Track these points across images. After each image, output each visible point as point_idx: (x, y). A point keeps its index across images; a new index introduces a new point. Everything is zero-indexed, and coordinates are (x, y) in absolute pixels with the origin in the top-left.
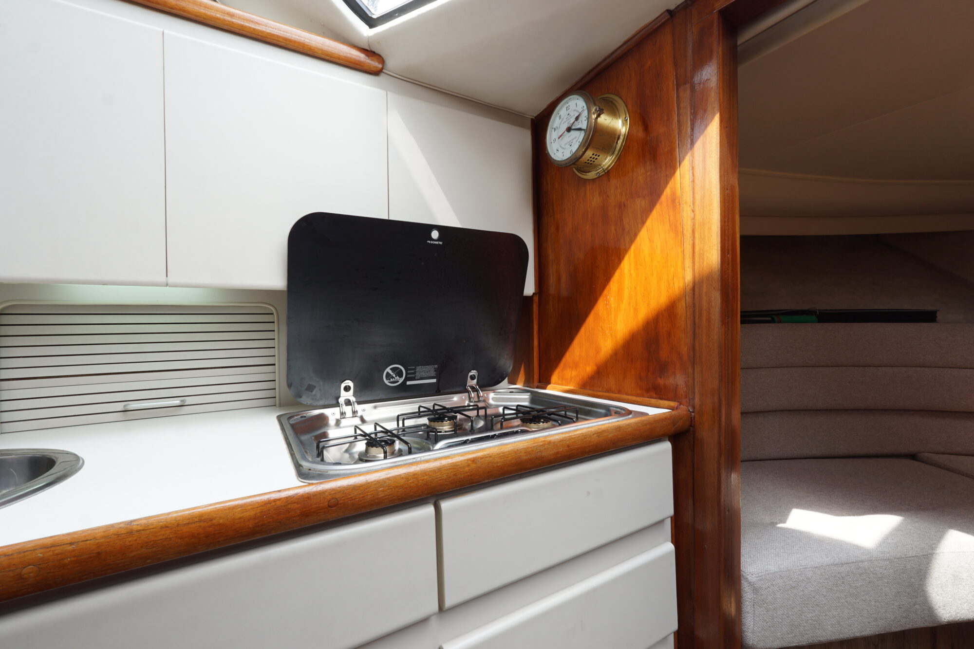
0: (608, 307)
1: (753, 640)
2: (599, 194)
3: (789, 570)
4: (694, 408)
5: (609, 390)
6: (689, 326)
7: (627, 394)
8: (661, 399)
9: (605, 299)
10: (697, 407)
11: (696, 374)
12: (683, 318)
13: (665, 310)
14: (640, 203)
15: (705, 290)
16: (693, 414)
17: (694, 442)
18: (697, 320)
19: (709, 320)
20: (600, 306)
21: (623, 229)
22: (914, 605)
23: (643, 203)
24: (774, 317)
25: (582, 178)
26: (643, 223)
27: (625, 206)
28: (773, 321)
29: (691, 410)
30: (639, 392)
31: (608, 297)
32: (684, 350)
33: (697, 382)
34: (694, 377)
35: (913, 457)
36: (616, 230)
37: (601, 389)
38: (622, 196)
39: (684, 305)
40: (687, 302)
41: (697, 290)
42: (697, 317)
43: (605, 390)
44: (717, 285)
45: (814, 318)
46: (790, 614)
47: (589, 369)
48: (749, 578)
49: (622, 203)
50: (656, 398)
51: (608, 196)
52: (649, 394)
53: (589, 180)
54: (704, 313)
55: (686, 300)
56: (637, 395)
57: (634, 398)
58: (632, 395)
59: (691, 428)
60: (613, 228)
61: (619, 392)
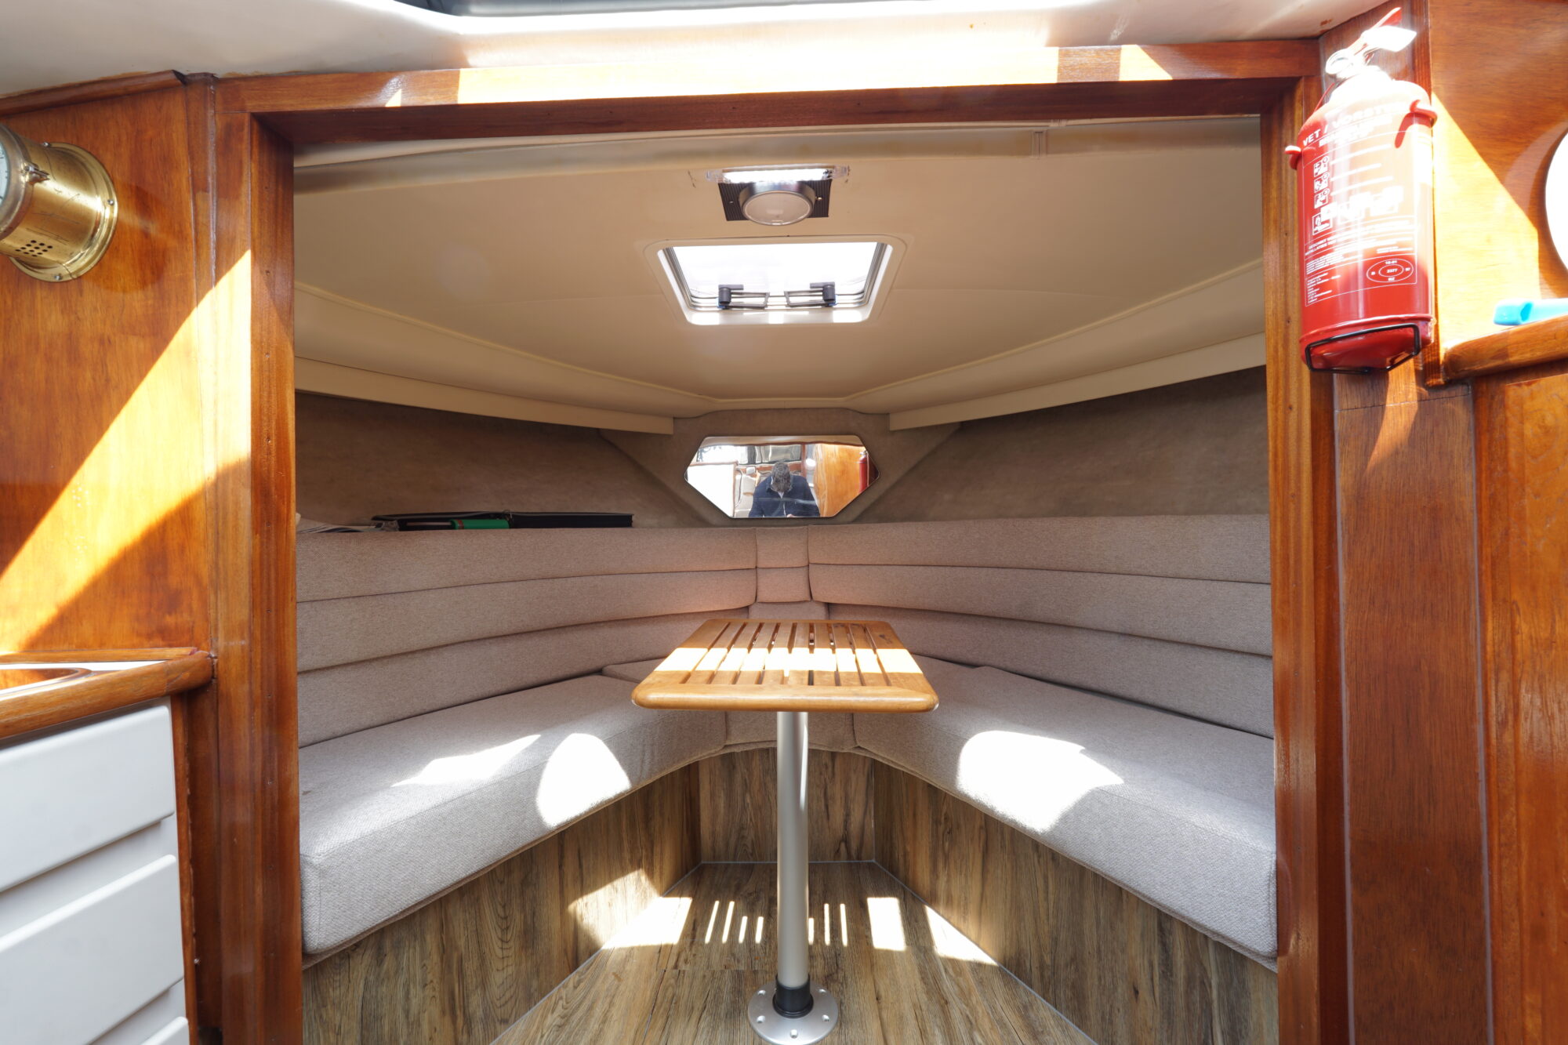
0: (79, 505)
1: (319, 938)
2: (62, 312)
3: (374, 833)
4: (217, 651)
5: (82, 646)
6: (210, 535)
7: (115, 647)
8: (171, 646)
9: (74, 491)
10: (222, 649)
11: (219, 604)
12: (202, 525)
13: (176, 514)
14: (138, 345)
15: (231, 485)
16: (216, 660)
17: (217, 701)
18: (220, 528)
19: (236, 527)
20: (64, 504)
21: (108, 380)
22: (523, 821)
23: (141, 345)
24: (456, 522)
25: (27, 275)
26: (142, 376)
27: (109, 341)
28: (452, 527)
29: (213, 656)
30: (136, 641)
31: (80, 489)
32: (205, 570)
33: (221, 615)
34: (217, 606)
35: (599, 672)
36: (94, 379)
37: (66, 647)
38: (105, 324)
39: (203, 505)
40: (207, 501)
41: (220, 485)
42: (220, 524)
43: (74, 646)
44: (246, 479)
45: (505, 523)
46: (374, 884)
47: (43, 614)
48: (315, 861)
49: (106, 337)
50: (164, 646)
51: (78, 319)
52: (151, 642)
53: (41, 281)
54: (230, 517)
55: (206, 499)
56: (133, 647)
57: (125, 652)
58: (122, 647)
59: (214, 681)
60: (89, 375)
61: (102, 645)
